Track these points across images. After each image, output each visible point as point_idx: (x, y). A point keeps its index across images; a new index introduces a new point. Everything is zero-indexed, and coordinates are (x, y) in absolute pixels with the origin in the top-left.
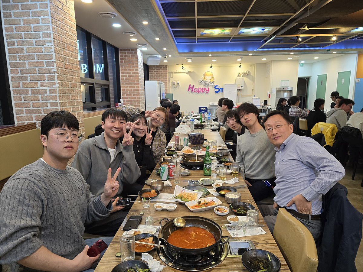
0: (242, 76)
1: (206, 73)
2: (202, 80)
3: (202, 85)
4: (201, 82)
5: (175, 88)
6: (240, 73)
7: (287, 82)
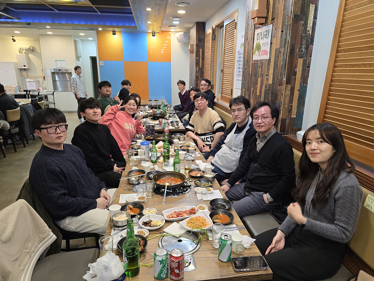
0: (24, 53)
6: (20, 49)
7: (62, 62)
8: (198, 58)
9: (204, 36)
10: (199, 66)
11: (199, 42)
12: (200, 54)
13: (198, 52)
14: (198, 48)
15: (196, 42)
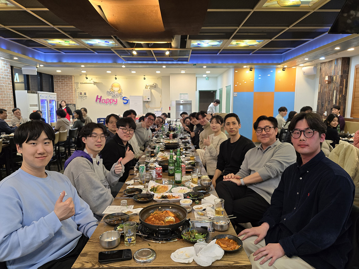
0: (149, 88)
1: (114, 84)
2: (109, 91)
3: (110, 96)
4: (109, 93)
5: (82, 99)
7: (186, 95)
8: (341, 87)
9: (348, 69)
10: (342, 94)
11: (343, 74)
12: (343, 84)
13: (342, 81)
14: (342, 78)
15: (341, 74)
